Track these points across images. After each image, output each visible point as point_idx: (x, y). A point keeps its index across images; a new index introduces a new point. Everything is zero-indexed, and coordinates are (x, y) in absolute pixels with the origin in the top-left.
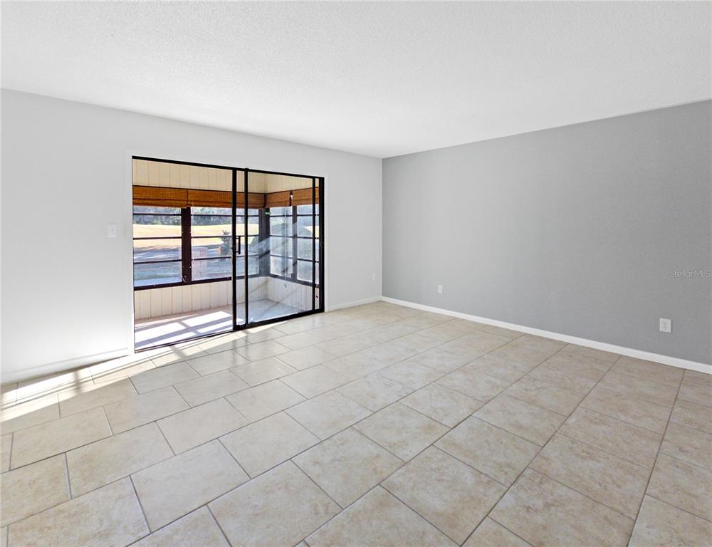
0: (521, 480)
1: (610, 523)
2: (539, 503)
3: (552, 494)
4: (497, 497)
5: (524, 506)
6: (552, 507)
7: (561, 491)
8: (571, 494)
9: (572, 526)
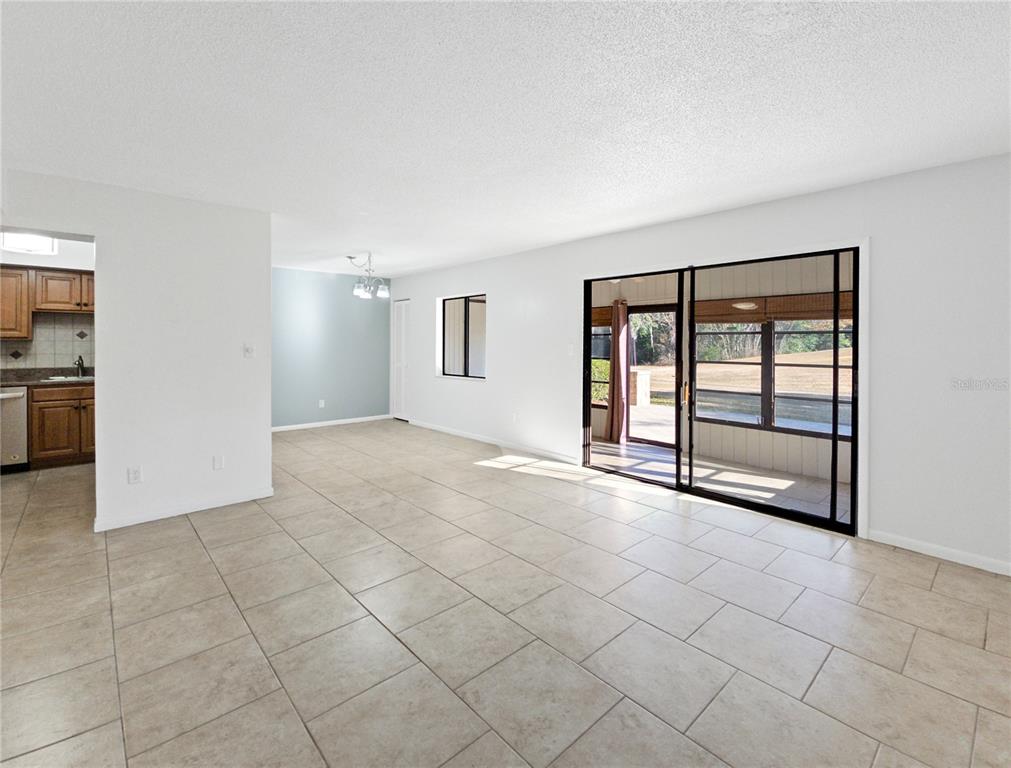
0: (269, 672)
1: (152, 730)
2: (229, 676)
3: (229, 693)
4: (264, 645)
5: (237, 662)
6: (216, 684)
7: (224, 706)
8: (213, 713)
9: (184, 690)
